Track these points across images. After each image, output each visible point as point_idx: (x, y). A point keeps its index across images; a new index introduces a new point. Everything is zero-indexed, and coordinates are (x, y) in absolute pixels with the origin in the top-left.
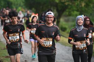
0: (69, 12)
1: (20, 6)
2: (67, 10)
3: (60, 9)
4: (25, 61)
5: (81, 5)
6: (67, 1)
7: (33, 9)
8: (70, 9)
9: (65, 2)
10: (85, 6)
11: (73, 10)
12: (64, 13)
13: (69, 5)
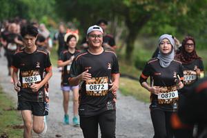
0: (154, 27)
1: (45, 13)
2: (149, 23)
3: (133, 20)
4: (57, 136)
5: (181, 11)
6: (149, 3)
7: (75, 20)
8: (156, 20)
9: (144, 5)
10: (188, 13)
11: (163, 24)
12: (143, 30)
13: (153, 10)
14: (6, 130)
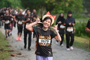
0: (56, 11)
1: (17, 5)
2: (54, 9)
3: (48, 8)
5: (65, 5)
8: (57, 8)
9: (53, 3)
10: (68, 6)
11: (59, 10)
12: (52, 12)
13: (56, 5)
14: (3, 47)
